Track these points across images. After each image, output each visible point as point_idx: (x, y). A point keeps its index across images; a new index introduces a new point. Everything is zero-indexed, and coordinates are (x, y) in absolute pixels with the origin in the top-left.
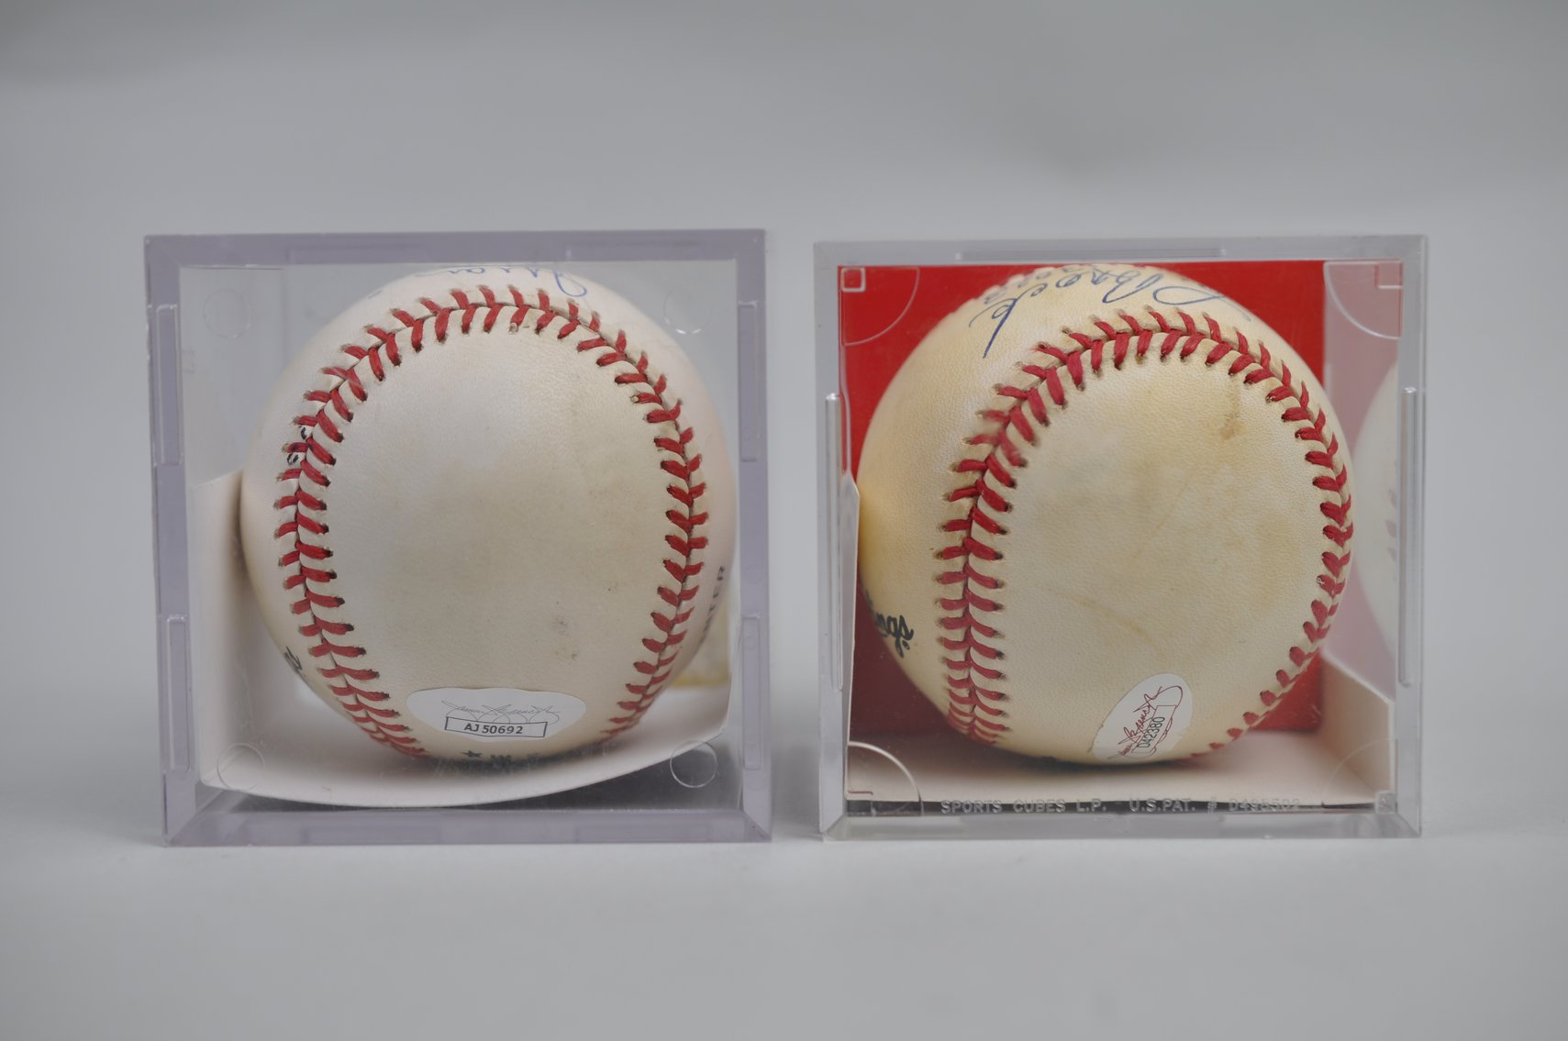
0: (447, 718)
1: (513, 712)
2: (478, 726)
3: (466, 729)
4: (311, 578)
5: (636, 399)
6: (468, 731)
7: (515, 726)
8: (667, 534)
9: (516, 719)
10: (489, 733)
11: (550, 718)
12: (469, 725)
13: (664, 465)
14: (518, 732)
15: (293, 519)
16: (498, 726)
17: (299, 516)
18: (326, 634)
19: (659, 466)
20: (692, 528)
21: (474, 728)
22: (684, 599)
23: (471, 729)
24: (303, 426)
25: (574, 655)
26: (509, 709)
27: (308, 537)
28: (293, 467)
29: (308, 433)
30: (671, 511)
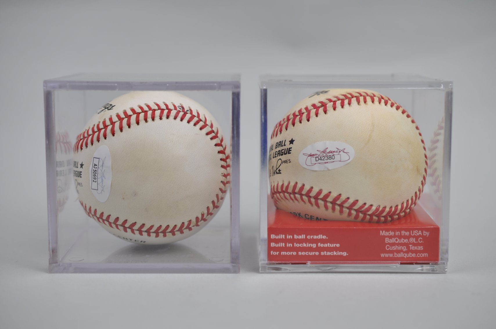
0: (99, 158)
1: (102, 179)
2: (96, 168)
3: (95, 164)
4: (145, 114)
5: (203, 213)
6: (94, 165)
7: (96, 180)
8: (162, 226)
9: (99, 180)
10: (93, 171)
11: (99, 191)
12: (96, 165)
13: (183, 223)
14: (93, 181)
15: (162, 108)
16: (96, 175)
17: (163, 110)
18: (126, 119)
19: (183, 222)
20: (163, 233)
21: (95, 167)
22: (139, 232)
23: (95, 166)
24: (189, 110)
25: (123, 199)
26: (103, 178)
27: (158, 113)
28: (177, 108)
29: (188, 112)
30: (169, 227)
